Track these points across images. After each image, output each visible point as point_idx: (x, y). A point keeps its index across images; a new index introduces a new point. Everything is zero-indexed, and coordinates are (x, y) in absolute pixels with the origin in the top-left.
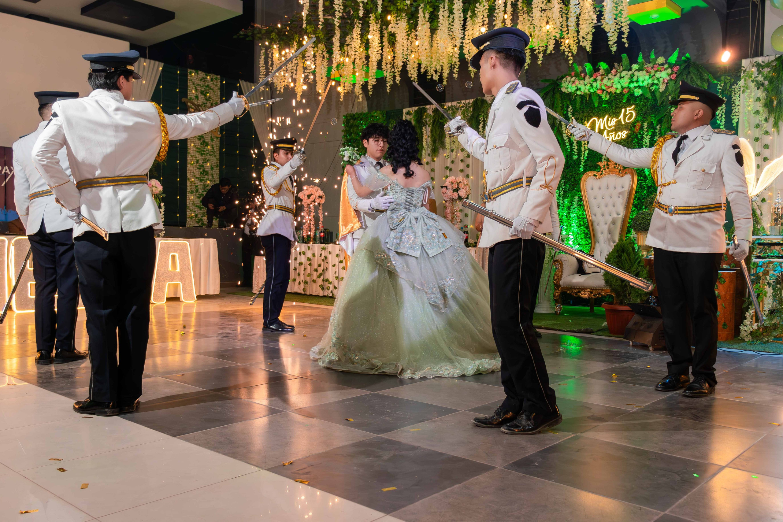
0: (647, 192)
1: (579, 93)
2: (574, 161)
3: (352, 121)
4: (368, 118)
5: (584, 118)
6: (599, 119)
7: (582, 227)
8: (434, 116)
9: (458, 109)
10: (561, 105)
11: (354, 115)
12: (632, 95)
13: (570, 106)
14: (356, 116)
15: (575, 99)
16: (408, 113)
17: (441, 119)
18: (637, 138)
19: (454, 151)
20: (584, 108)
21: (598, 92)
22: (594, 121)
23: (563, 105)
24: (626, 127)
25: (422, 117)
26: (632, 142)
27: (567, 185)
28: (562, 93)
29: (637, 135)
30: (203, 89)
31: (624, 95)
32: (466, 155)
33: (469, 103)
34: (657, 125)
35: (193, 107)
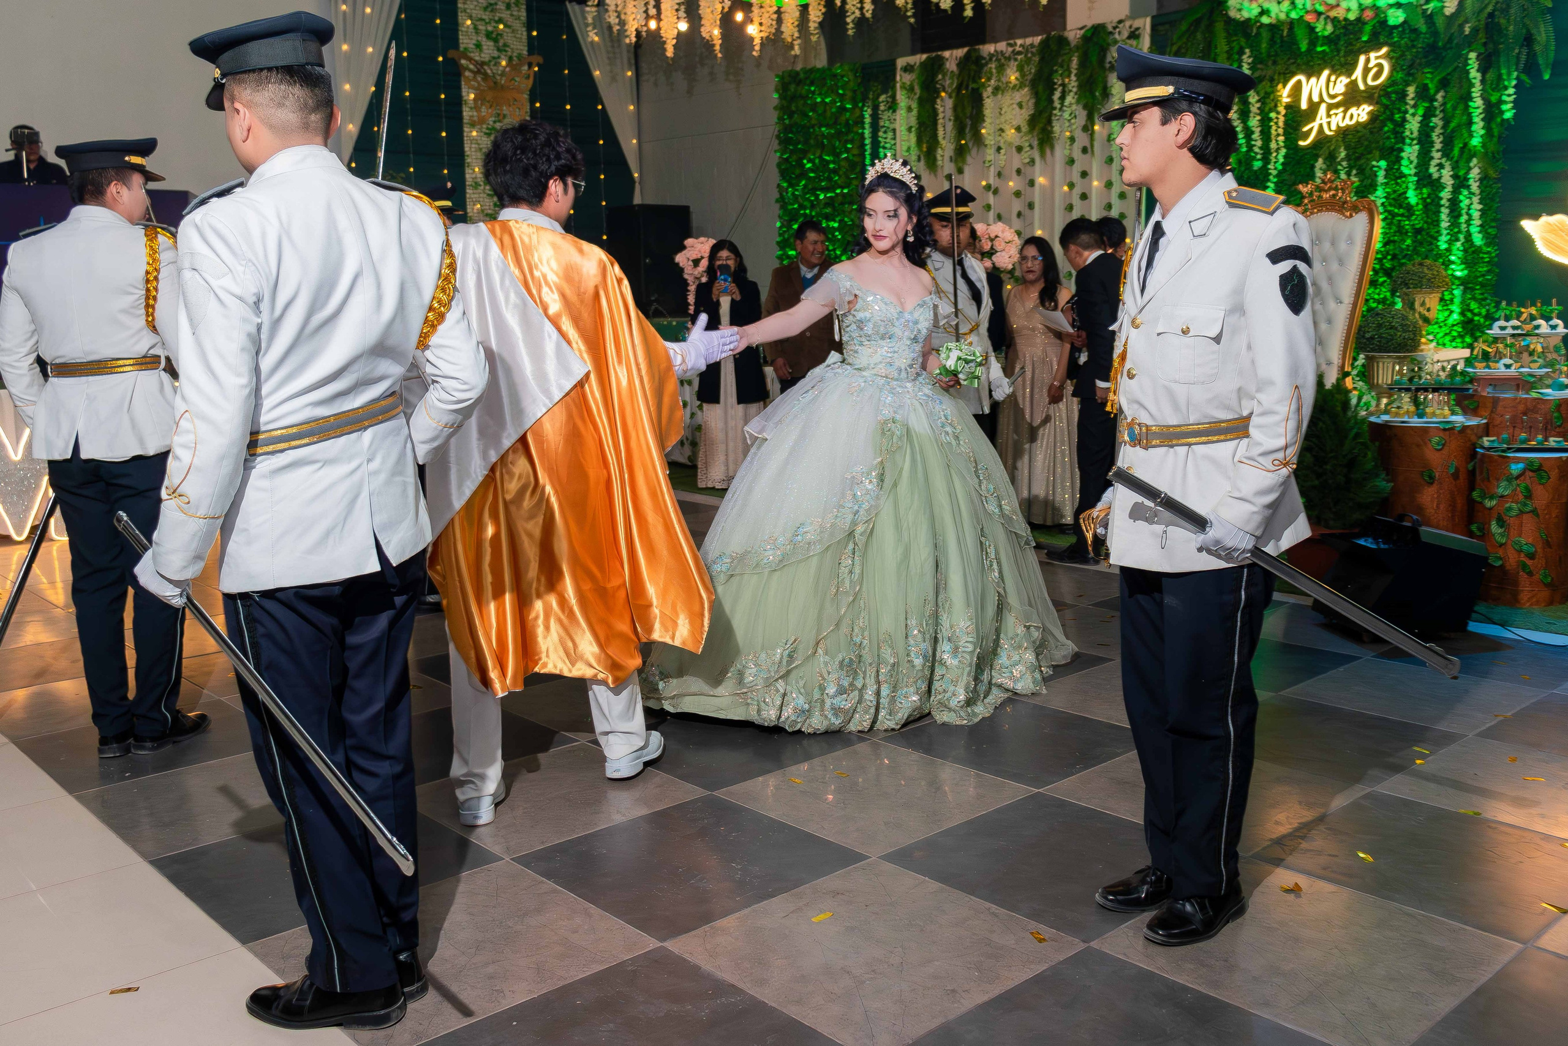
0: (1414, 242)
1: (1265, 20)
2: (1256, 172)
3: (792, 87)
4: (824, 79)
5: (1276, 77)
6: (1308, 78)
8: (960, 74)
9: (1009, 59)
10: (1226, 48)
11: (798, 74)
12: (1384, 23)
13: (1247, 51)
14: (802, 76)
15: (1258, 34)
16: (908, 69)
17: (974, 81)
18: (1392, 120)
19: (1002, 151)
20: (1276, 55)
21: (1309, 18)
22: (1299, 82)
23: (1232, 48)
24: (1369, 95)
25: (934, 75)
26: (1381, 129)
28: (1229, 21)
29: (1393, 114)
30: (490, 28)
31: (1365, 23)
32: (1027, 160)
33: (1032, 45)
34: (1437, 92)
35: (471, 67)
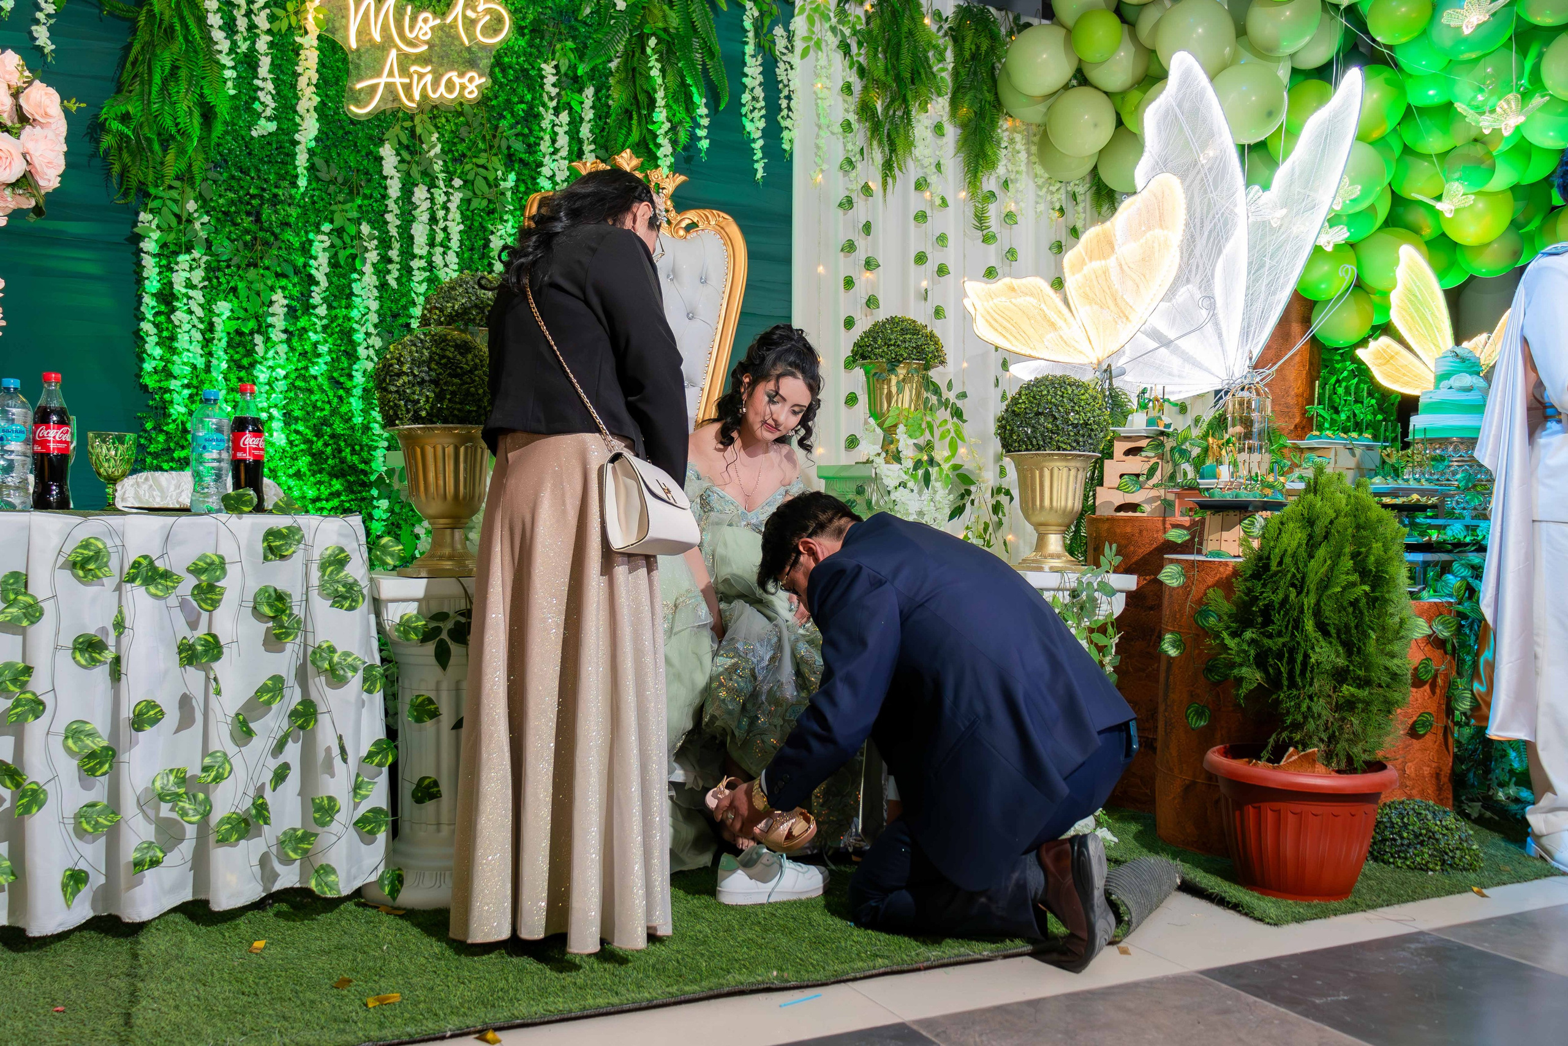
7: (300, 427)
26: (495, 120)
27: (226, 243)
